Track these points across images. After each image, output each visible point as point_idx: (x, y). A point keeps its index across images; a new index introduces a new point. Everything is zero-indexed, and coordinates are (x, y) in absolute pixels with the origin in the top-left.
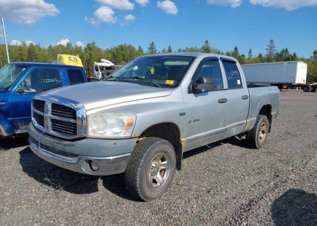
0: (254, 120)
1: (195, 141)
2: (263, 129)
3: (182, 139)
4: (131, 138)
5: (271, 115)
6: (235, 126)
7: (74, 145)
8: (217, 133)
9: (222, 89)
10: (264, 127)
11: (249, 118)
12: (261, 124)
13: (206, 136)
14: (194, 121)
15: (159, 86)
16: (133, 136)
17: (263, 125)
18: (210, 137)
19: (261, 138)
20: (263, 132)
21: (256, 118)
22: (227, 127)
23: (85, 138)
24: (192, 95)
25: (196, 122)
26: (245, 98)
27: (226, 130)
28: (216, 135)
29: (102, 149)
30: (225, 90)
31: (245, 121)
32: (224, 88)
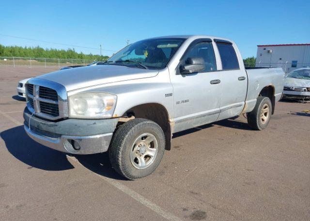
0: (254, 101)
1: (186, 122)
2: (266, 112)
3: (170, 120)
4: (112, 118)
5: (274, 97)
6: (231, 107)
7: (56, 126)
8: (210, 114)
9: (215, 70)
10: (267, 109)
11: (248, 100)
12: (262, 106)
13: (197, 117)
14: (183, 102)
15: (146, 67)
16: (114, 116)
17: (266, 107)
18: (203, 118)
19: (263, 120)
20: (266, 114)
21: (256, 100)
22: (221, 108)
23: (67, 118)
24: (180, 76)
25: (185, 103)
26: (242, 79)
27: (221, 111)
28: (210, 116)
29: (82, 129)
30: (219, 71)
31: (243, 103)
32: (218, 69)
